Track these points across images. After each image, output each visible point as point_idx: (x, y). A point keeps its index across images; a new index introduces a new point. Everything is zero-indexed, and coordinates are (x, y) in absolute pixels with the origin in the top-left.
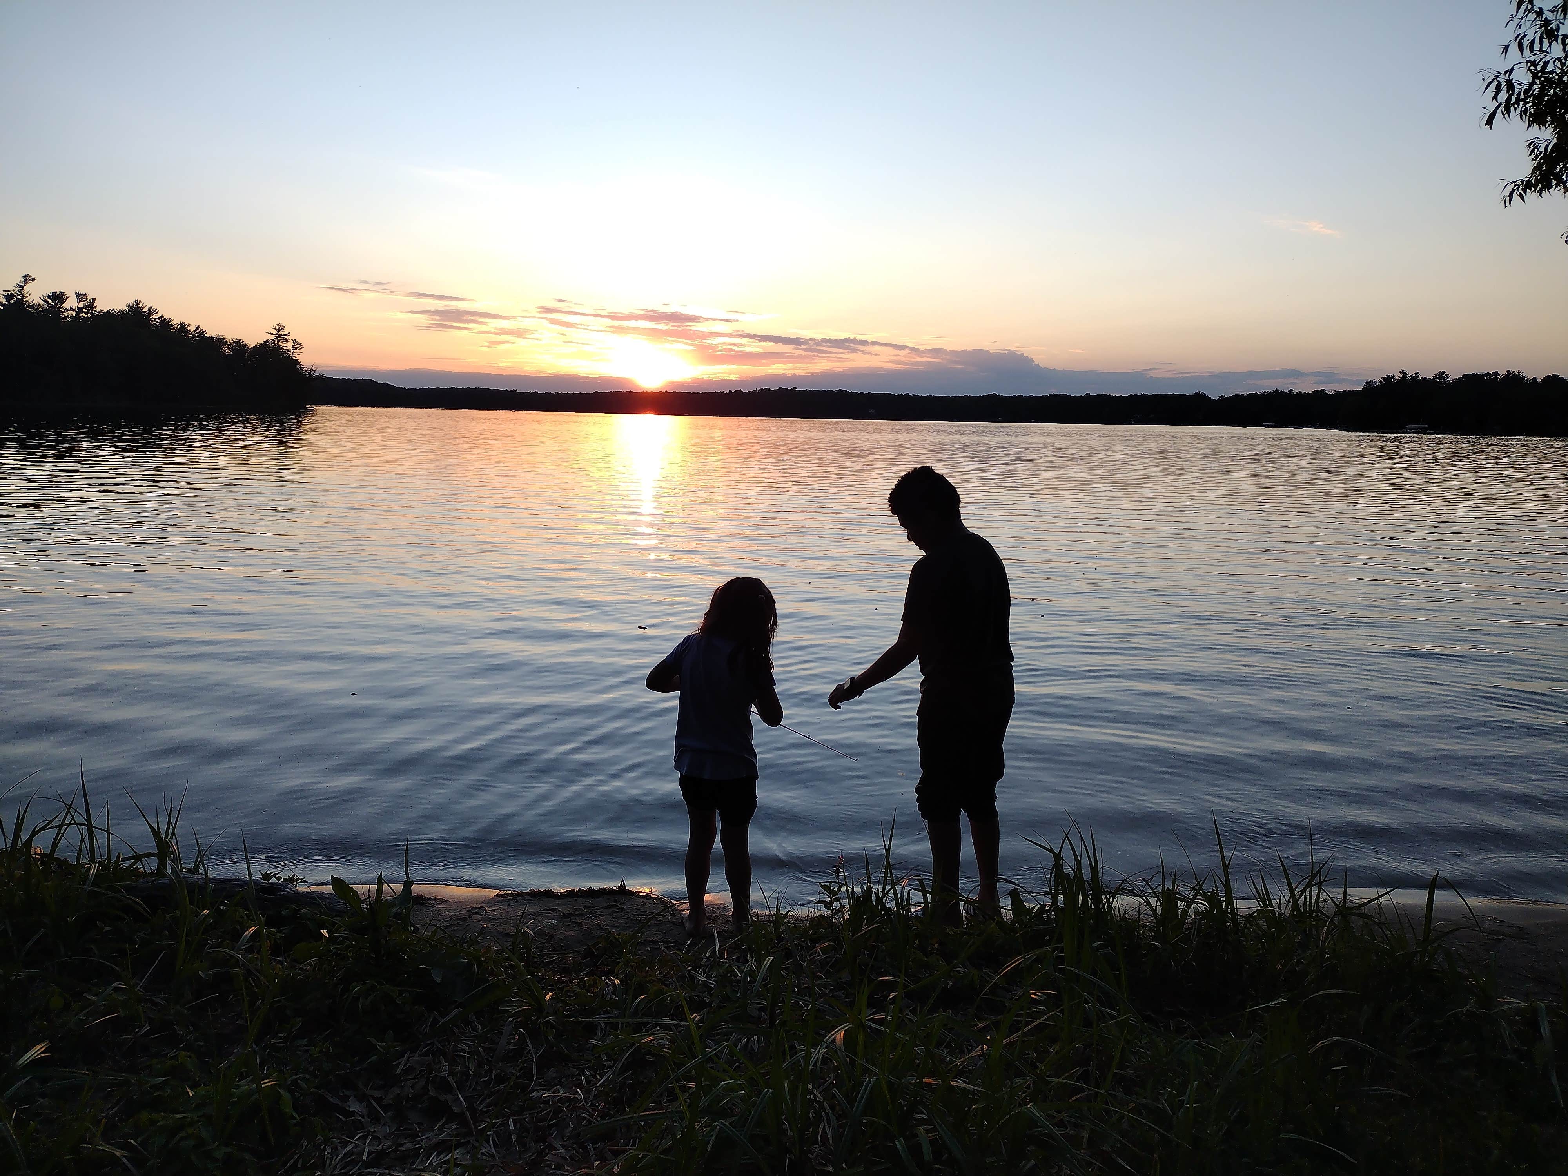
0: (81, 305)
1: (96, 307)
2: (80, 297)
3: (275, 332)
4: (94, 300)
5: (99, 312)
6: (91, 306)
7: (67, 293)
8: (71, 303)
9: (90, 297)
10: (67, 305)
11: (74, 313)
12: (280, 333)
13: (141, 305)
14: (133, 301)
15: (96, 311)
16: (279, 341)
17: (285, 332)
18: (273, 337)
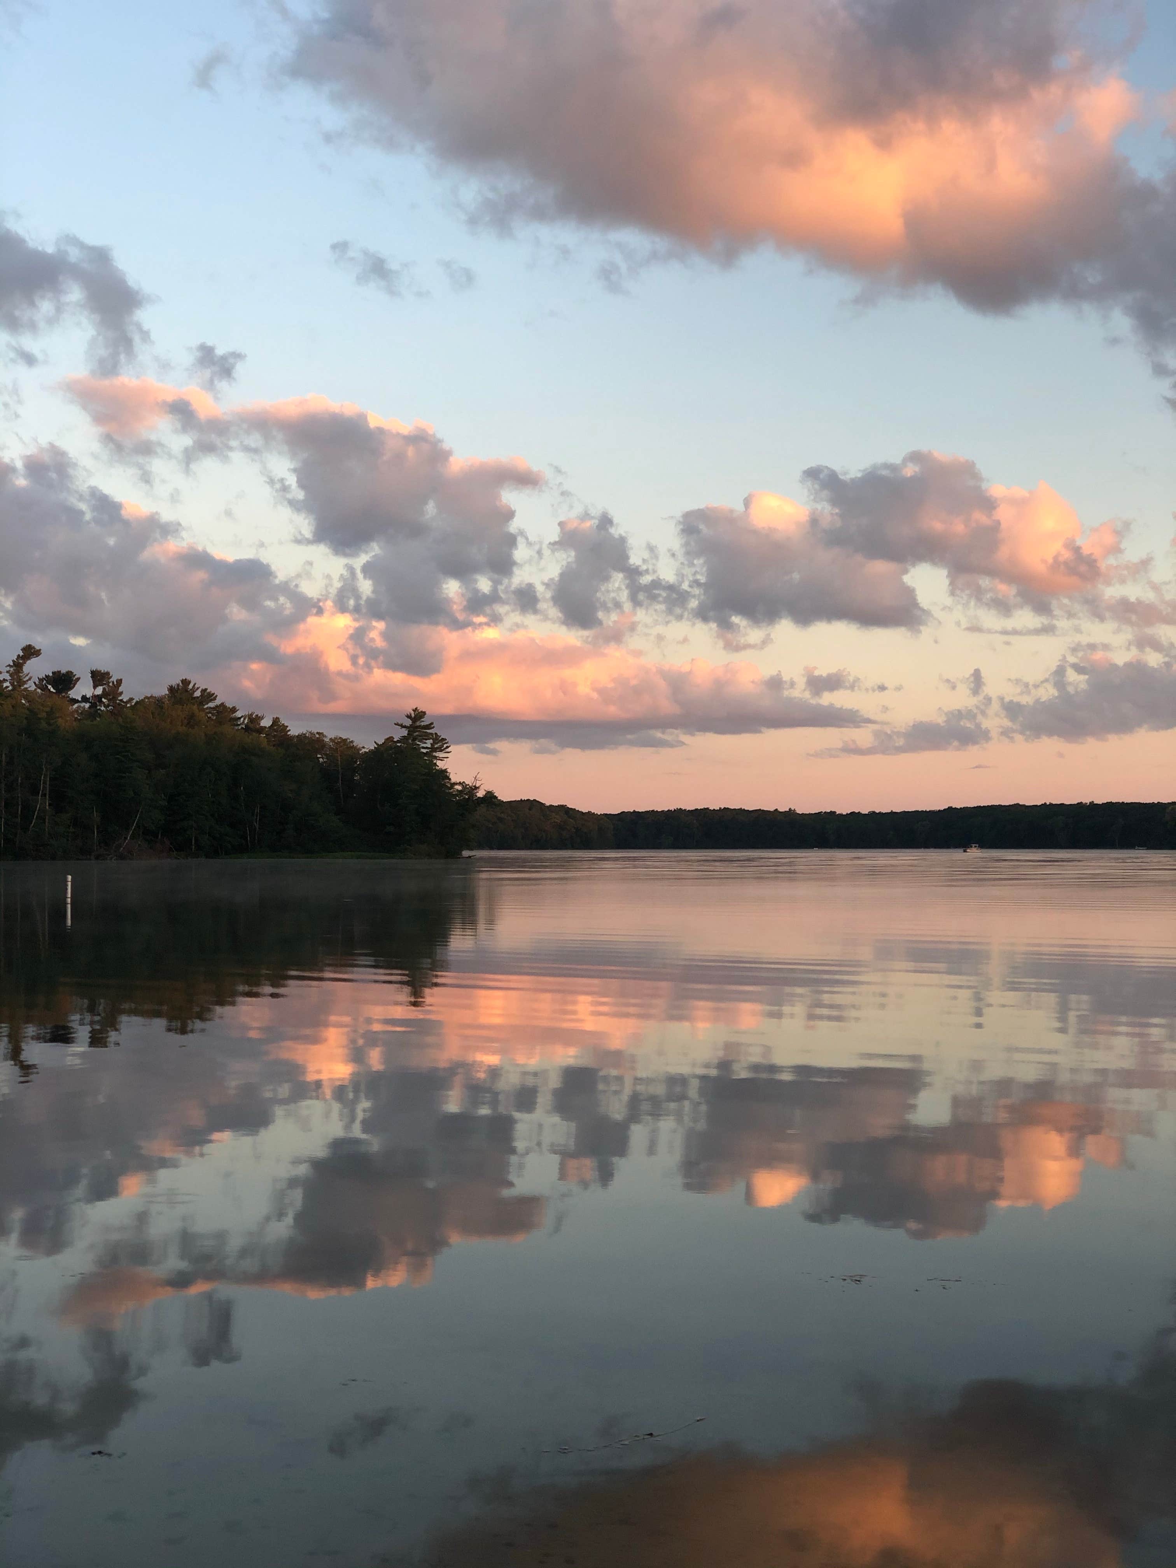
0: (99, 691)
1: (122, 693)
2: (98, 677)
3: (408, 722)
4: (120, 682)
5: (127, 702)
6: (113, 692)
7: (77, 673)
8: (84, 689)
9: (114, 679)
10: (75, 693)
11: (87, 705)
12: (418, 724)
13: (191, 686)
14: (179, 681)
15: (121, 700)
16: (414, 739)
17: (425, 721)
18: (405, 732)
